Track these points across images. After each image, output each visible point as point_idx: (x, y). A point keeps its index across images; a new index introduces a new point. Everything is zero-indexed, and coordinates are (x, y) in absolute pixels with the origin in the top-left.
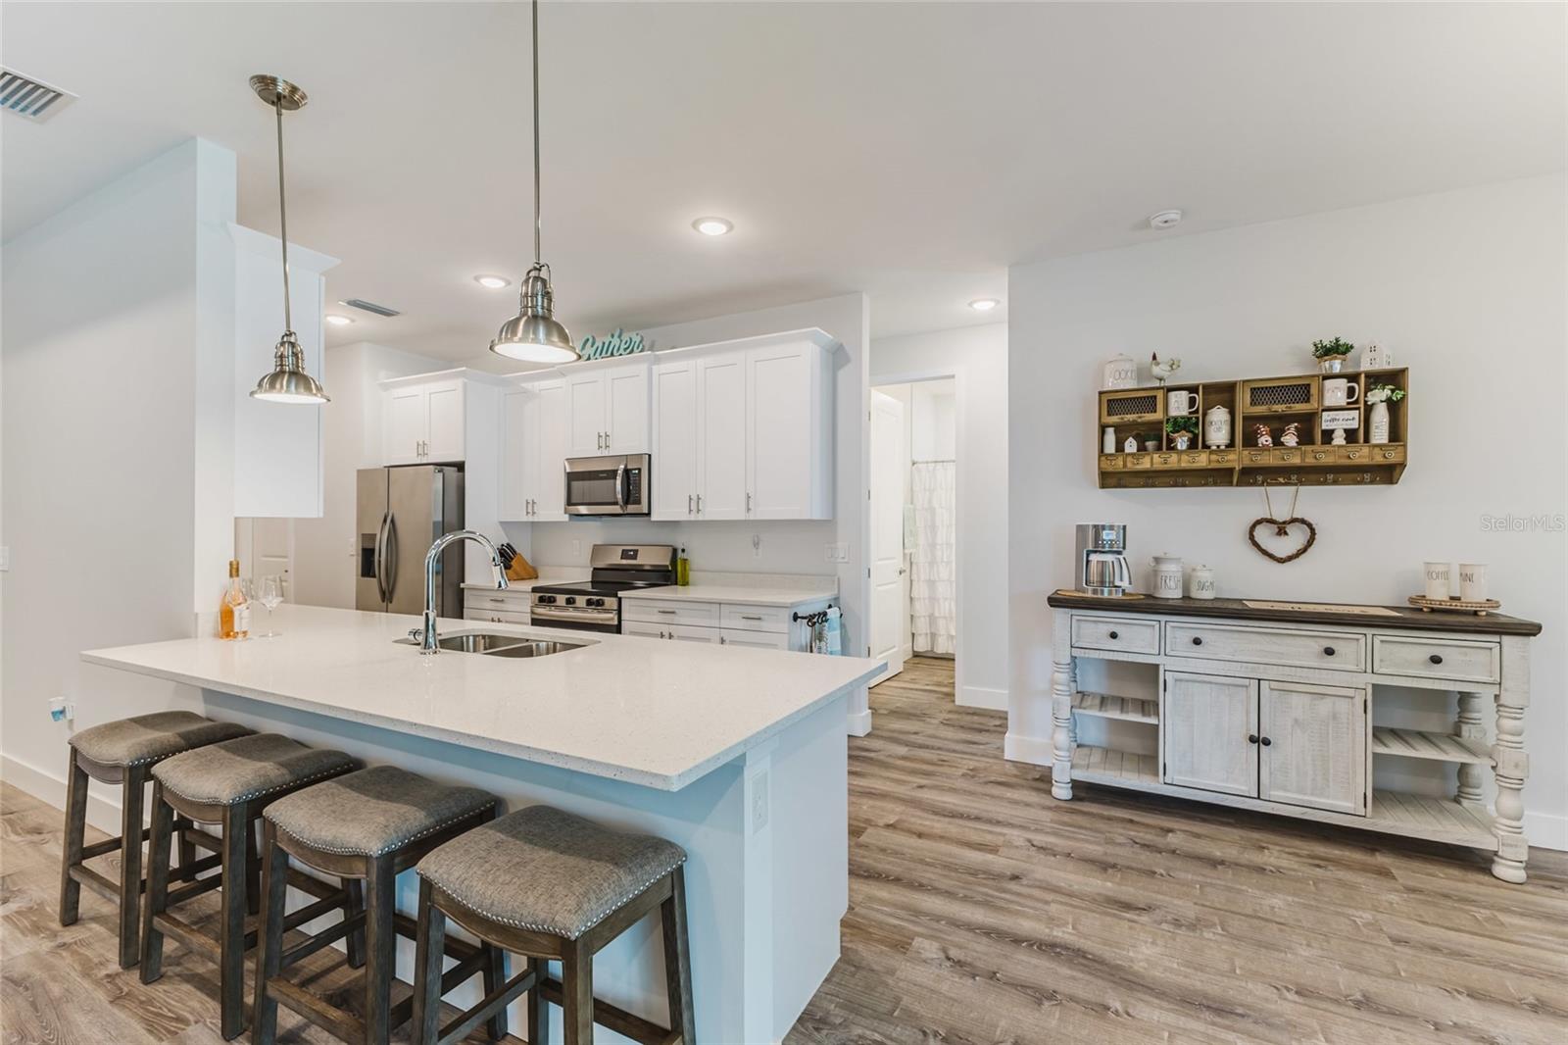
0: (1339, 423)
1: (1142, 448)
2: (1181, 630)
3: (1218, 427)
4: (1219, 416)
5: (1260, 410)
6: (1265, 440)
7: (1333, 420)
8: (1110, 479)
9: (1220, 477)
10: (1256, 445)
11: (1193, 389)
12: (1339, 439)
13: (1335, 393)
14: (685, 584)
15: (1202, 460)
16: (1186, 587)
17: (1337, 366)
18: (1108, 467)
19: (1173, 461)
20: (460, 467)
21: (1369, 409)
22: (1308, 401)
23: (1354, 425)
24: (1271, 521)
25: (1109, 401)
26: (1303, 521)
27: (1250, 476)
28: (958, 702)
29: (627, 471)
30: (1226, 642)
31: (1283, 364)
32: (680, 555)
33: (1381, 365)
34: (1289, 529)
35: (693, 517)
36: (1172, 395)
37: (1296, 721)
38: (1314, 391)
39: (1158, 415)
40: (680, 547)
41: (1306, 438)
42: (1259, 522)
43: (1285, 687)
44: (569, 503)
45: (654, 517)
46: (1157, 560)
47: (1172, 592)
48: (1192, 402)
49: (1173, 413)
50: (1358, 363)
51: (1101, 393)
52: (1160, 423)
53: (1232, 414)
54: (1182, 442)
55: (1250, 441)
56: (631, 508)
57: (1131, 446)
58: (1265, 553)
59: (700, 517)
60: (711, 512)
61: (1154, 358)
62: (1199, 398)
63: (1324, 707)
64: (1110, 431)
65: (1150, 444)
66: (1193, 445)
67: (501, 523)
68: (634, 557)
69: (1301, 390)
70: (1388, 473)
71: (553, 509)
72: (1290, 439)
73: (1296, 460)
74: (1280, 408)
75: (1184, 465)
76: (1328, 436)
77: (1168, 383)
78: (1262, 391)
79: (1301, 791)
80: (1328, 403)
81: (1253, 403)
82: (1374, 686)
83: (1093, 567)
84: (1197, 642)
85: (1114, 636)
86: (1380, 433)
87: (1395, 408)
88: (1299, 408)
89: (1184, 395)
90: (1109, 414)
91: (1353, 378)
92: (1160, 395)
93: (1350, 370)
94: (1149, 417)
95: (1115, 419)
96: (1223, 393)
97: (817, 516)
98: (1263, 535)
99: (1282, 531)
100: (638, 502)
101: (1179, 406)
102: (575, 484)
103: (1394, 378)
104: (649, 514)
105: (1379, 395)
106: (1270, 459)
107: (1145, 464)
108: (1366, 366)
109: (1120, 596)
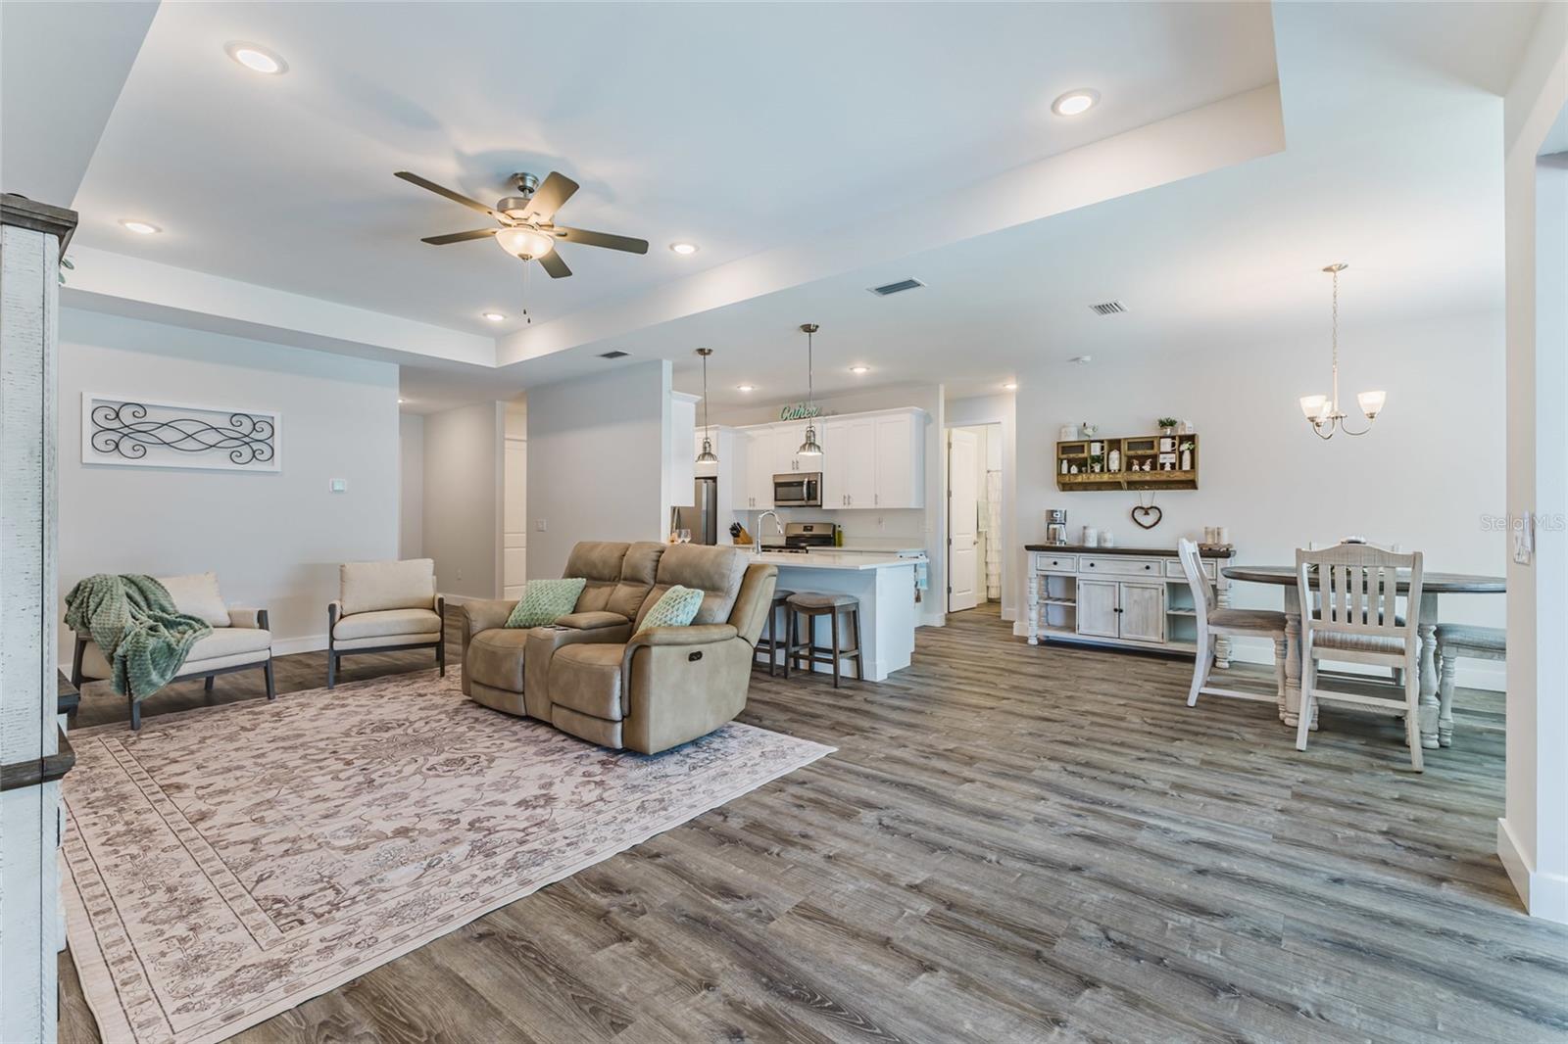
0: (1167, 460)
1: (1080, 471)
2: (1084, 560)
3: (1115, 460)
4: (1115, 455)
5: (1132, 453)
6: (1136, 467)
7: (1165, 458)
8: (1066, 486)
9: (1116, 486)
10: (1131, 470)
11: (1102, 442)
12: (1168, 468)
13: (1166, 445)
14: (840, 545)
15: (1106, 477)
16: (1099, 541)
17: (1168, 431)
18: (1062, 480)
19: (1093, 478)
20: (714, 479)
21: (1181, 453)
22: (1152, 448)
23: (1173, 461)
24: (1141, 508)
25: (1063, 447)
26: (1156, 508)
27: (1133, 485)
28: (1003, 618)
29: (809, 482)
30: (1106, 566)
31: (1148, 431)
32: (837, 529)
33: (1189, 432)
34: (1150, 511)
35: (845, 507)
36: (1092, 444)
37: (1135, 601)
38: (1155, 444)
39: (1085, 455)
40: (837, 524)
41: (1153, 467)
42: (1136, 509)
43: (1130, 586)
44: (776, 500)
45: (824, 507)
46: (1085, 528)
47: (1092, 543)
48: (1102, 448)
49: (1093, 454)
50: (1177, 431)
51: (1058, 443)
52: (1086, 459)
53: (1120, 453)
54: (1097, 468)
55: (1129, 467)
56: (812, 502)
57: (1074, 470)
58: (1140, 524)
59: (850, 507)
60: (855, 505)
61: (1085, 425)
62: (1106, 445)
63: (1147, 594)
64: (1065, 462)
65: (1084, 469)
66: (1102, 470)
67: (735, 511)
68: (811, 529)
69: (1149, 443)
70: (1192, 484)
71: (766, 501)
72: (1147, 467)
73: (1148, 478)
74: (1140, 452)
75: (1098, 480)
76: (1163, 466)
77: (1092, 439)
78: (1133, 444)
79: (1137, 634)
80: (1162, 450)
81: (1129, 449)
82: (1167, 583)
83: (1050, 530)
84: (1092, 565)
85: (1055, 563)
86: (1186, 466)
87: (1192, 452)
88: (1149, 452)
89: (1098, 445)
90: (1063, 454)
91: (1173, 438)
92: (1086, 444)
93: (1173, 434)
94: (1081, 455)
95: (1065, 456)
96: (1115, 444)
97: (913, 506)
98: (1139, 515)
99: (1147, 513)
100: (816, 499)
101: (1096, 449)
102: (779, 489)
103: (1191, 438)
104: (821, 506)
105: (1185, 446)
106: (1136, 477)
107: (1079, 479)
108: (1181, 432)
109: (1063, 545)
